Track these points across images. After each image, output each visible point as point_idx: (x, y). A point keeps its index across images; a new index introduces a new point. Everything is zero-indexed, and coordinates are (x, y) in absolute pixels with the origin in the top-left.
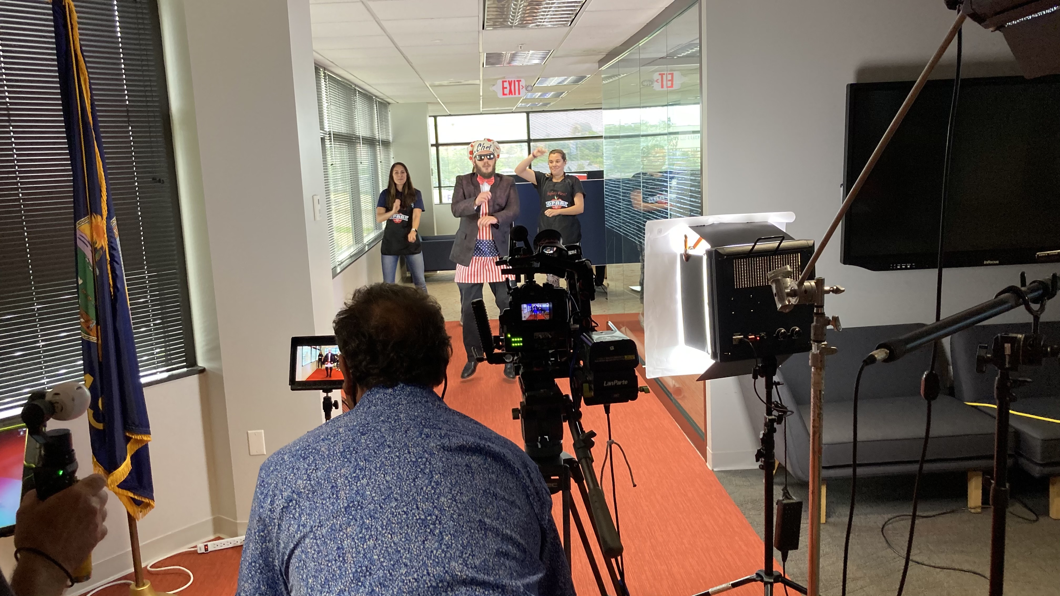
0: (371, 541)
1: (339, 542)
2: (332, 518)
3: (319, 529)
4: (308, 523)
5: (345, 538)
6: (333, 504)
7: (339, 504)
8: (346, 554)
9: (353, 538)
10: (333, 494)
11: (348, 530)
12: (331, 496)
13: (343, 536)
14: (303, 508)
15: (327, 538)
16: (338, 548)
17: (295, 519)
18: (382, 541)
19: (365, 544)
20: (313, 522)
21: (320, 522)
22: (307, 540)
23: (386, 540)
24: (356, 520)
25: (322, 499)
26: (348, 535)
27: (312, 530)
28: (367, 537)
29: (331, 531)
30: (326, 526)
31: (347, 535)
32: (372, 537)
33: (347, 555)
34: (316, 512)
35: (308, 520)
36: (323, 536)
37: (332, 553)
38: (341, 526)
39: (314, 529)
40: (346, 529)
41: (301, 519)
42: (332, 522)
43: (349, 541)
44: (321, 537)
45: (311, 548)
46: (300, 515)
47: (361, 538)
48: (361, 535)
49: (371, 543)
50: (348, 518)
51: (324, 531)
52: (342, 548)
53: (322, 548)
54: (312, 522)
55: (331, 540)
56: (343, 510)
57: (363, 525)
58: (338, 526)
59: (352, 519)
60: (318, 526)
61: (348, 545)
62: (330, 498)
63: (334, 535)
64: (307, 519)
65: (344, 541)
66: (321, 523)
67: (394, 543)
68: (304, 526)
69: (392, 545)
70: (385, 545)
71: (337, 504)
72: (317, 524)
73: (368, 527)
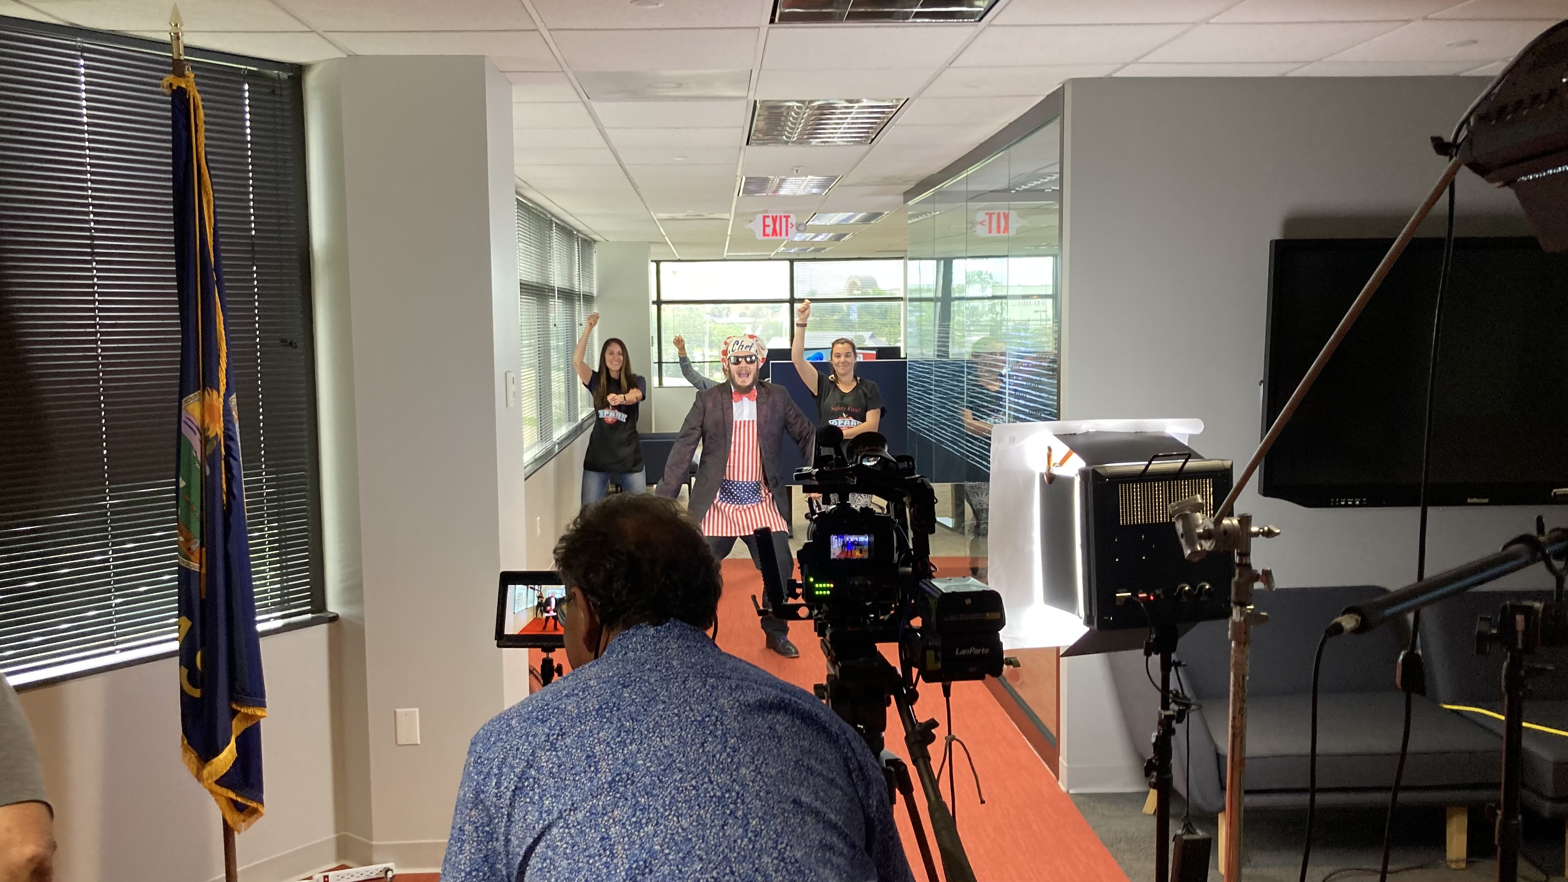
0: (650, 826)
1: (603, 830)
2: (590, 797)
3: (572, 813)
4: (555, 808)
5: (612, 824)
6: (591, 780)
7: (600, 779)
8: (614, 845)
9: (624, 824)
10: (590, 767)
11: (616, 813)
12: (587, 769)
13: (608, 821)
14: (544, 787)
15: (585, 826)
16: (603, 839)
17: (534, 803)
18: (665, 826)
19: (642, 830)
20: (563, 806)
21: (573, 804)
22: (555, 830)
23: (671, 824)
24: (626, 799)
25: (573, 775)
26: (616, 819)
27: (562, 815)
28: (644, 821)
29: (590, 816)
30: (582, 808)
31: (614, 820)
32: (651, 821)
33: (616, 847)
34: (567, 793)
35: (555, 804)
36: (579, 824)
37: (593, 846)
38: (604, 809)
39: (564, 814)
40: (613, 811)
41: (543, 804)
42: (591, 803)
43: (617, 827)
44: (576, 824)
45: (561, 841)
46: (541, 798)
47: (636, 822)
48: (634, 819)
49: (650, 828)
50: (615, 797)
51: (580, 816)
52: (607, 838)
53: (578, 839)
54: (560, 806)
55: (591, 828)
56: (606, 786)
57: (637, 806)
58: (600, 809)
59: (620, 798)
60: (571, 810)
61: (616, 833)
62: (585, 772)
63: (595, 821)
64: (553, 803)
65: (610, 828)
66: (575, 806)
67: (683, 829)
68: (549, 812)
69: (680, 831)
70: (669, 832)
71: (597, 780)
72: (569, 807)
73: (644, 808)
